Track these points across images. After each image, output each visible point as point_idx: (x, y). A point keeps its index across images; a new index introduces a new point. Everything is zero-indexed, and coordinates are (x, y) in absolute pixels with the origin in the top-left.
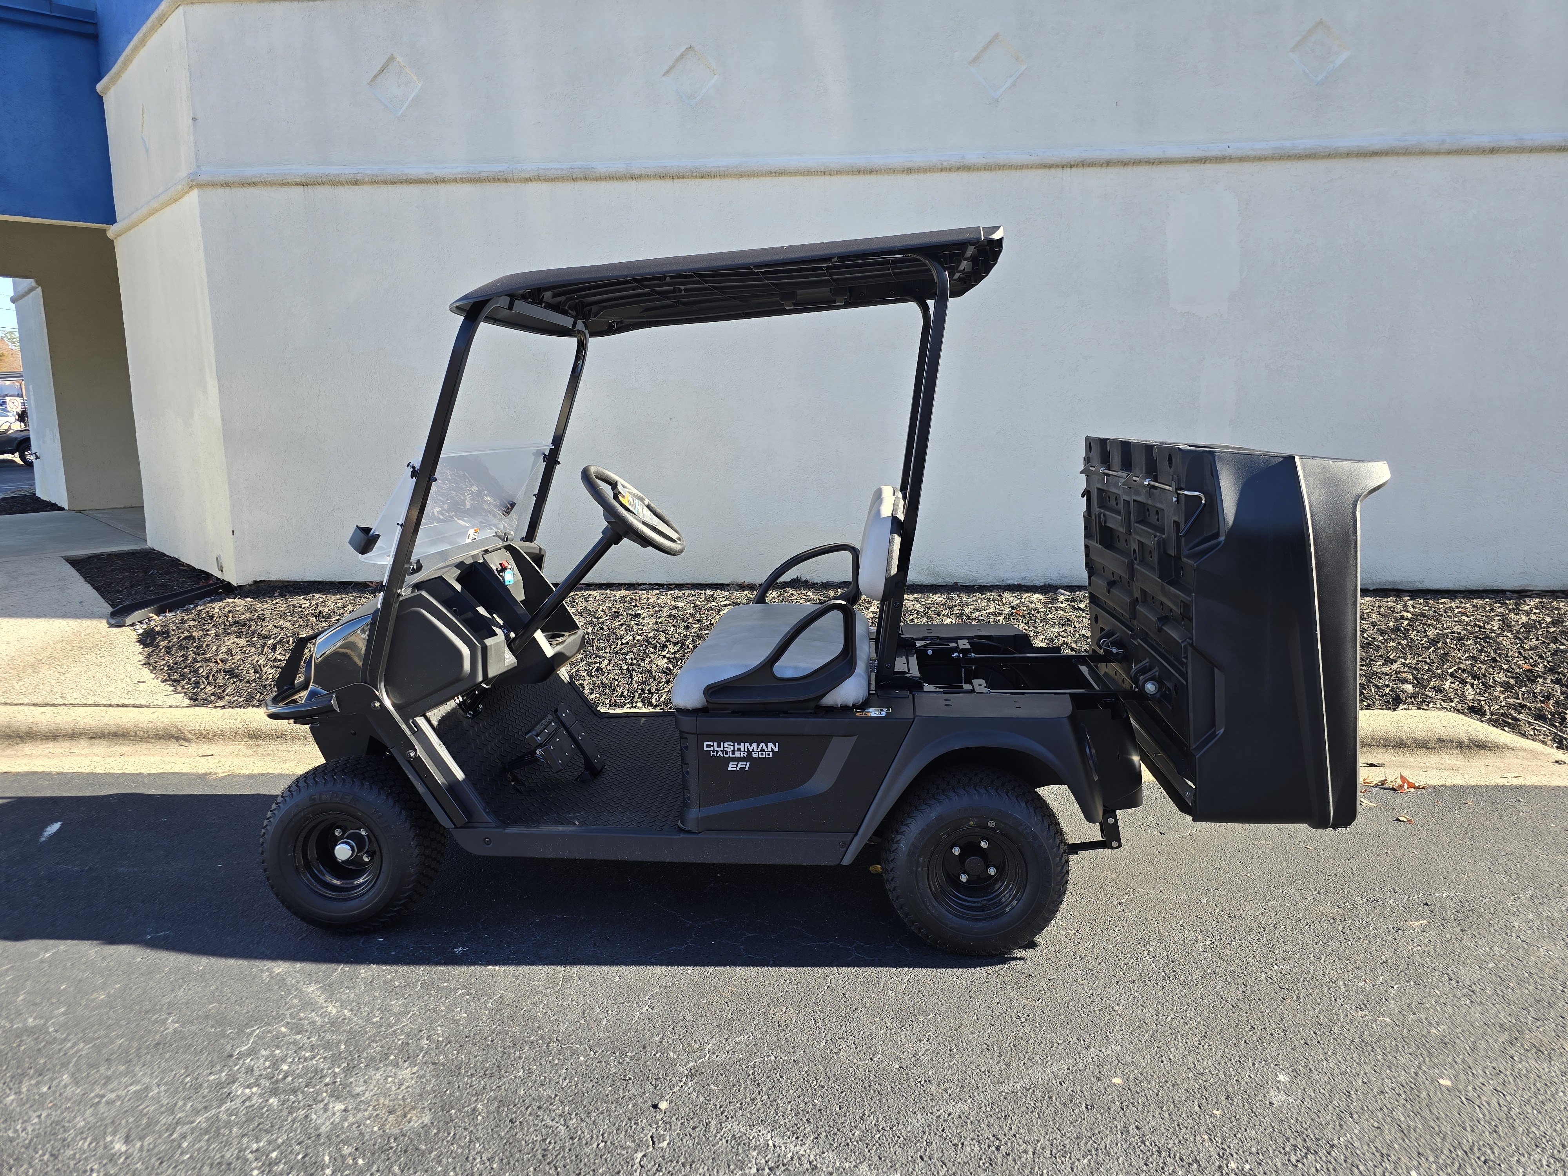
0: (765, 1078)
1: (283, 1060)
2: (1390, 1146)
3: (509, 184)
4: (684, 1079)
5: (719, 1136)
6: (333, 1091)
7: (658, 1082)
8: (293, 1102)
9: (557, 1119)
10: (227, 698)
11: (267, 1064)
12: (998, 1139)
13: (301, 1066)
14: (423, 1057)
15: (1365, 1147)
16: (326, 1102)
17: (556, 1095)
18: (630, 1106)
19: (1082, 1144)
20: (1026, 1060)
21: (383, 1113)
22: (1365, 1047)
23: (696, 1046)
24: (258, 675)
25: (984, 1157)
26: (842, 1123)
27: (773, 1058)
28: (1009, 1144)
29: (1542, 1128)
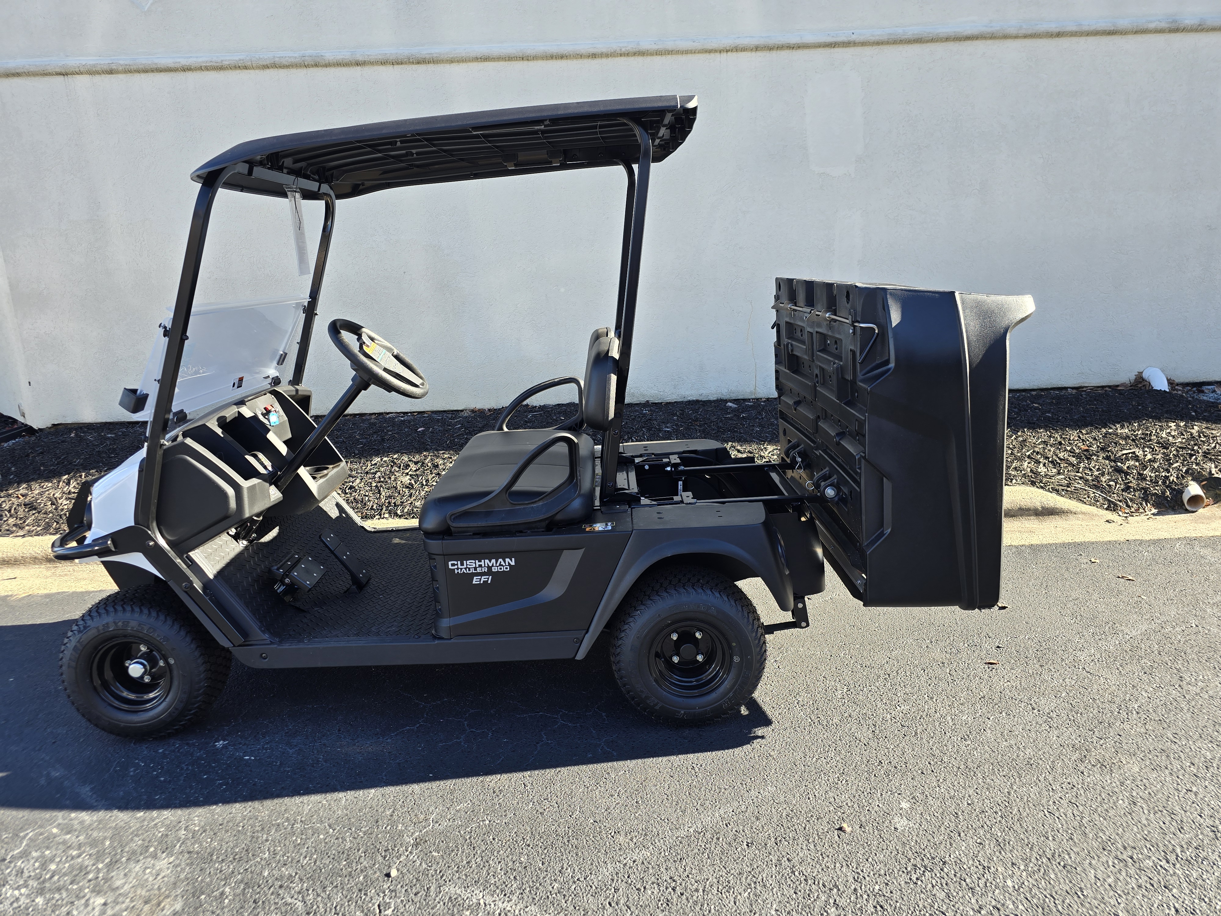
0: (479, 841)
1: (52, 860)
2: (990, 859)
3: (249, 71)
4: (410, 849)
5: (438, 900)
6: (95, 886)
7: (387, 853)
8: (57, 901)
9: (296, 897)
10: (27, 528)
11: (37, 864)
12: (674, 881)
13: (67, 865)
14: (180, 847)
15: (971, 862)
16: (87, 897)
17: (296, 874)
18: (361, 878)
19: (743, 879)
20: (698, 807)
21: (139, 904)
22: (968, 771)
23: (422, 817)
24: (54, 507)
25: (662, 898)
26: (544, 878)
27: (487, 822)
28: (683, 885)
29: (1107, 833)
